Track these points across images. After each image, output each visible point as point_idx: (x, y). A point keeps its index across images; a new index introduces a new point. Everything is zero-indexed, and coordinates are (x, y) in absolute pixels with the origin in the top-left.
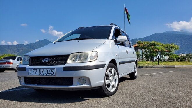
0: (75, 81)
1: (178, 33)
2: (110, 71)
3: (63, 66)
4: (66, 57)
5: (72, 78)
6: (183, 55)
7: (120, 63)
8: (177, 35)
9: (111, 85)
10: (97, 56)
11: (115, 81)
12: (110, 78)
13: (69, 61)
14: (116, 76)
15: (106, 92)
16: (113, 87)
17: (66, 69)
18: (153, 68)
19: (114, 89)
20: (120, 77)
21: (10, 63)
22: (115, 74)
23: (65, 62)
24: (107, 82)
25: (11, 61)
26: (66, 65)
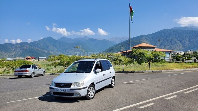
0: (74, 94)
1: (187, 29)
2: (91, 89)
3: (69, 88)
4: (71, 84)
5: (73, 93)
6: (190, 53)
7: (97, 83)
8: (186, 31)
9: (91, 94)
10: (83, 83)
11: (93, 93)
12: (90, 92)
13: (72, 86)
14: (94, 90)
15: (88, 98)
16: (92, 95)
17: (71, 90)
18: (143, 72)
19: (92, 96)
20: (96, 90)
21: (27, 71)
22: (93, 89)
23: (70, 87)
24: (89, 93)
25: (28, 69)
26: (71, 88)
